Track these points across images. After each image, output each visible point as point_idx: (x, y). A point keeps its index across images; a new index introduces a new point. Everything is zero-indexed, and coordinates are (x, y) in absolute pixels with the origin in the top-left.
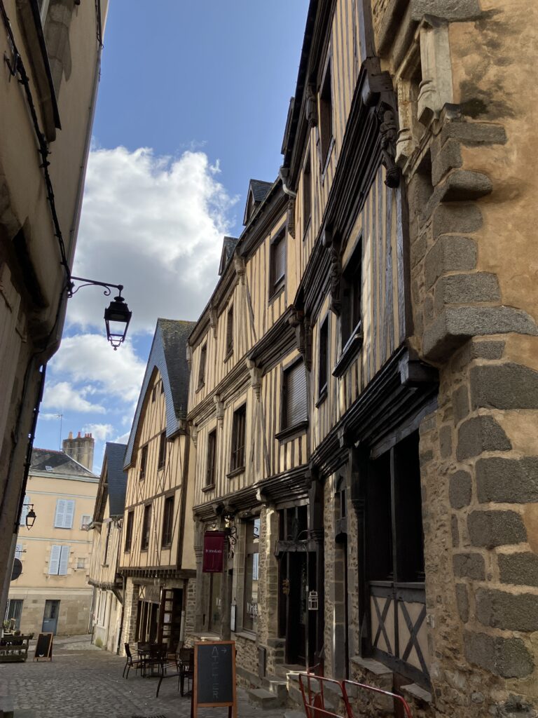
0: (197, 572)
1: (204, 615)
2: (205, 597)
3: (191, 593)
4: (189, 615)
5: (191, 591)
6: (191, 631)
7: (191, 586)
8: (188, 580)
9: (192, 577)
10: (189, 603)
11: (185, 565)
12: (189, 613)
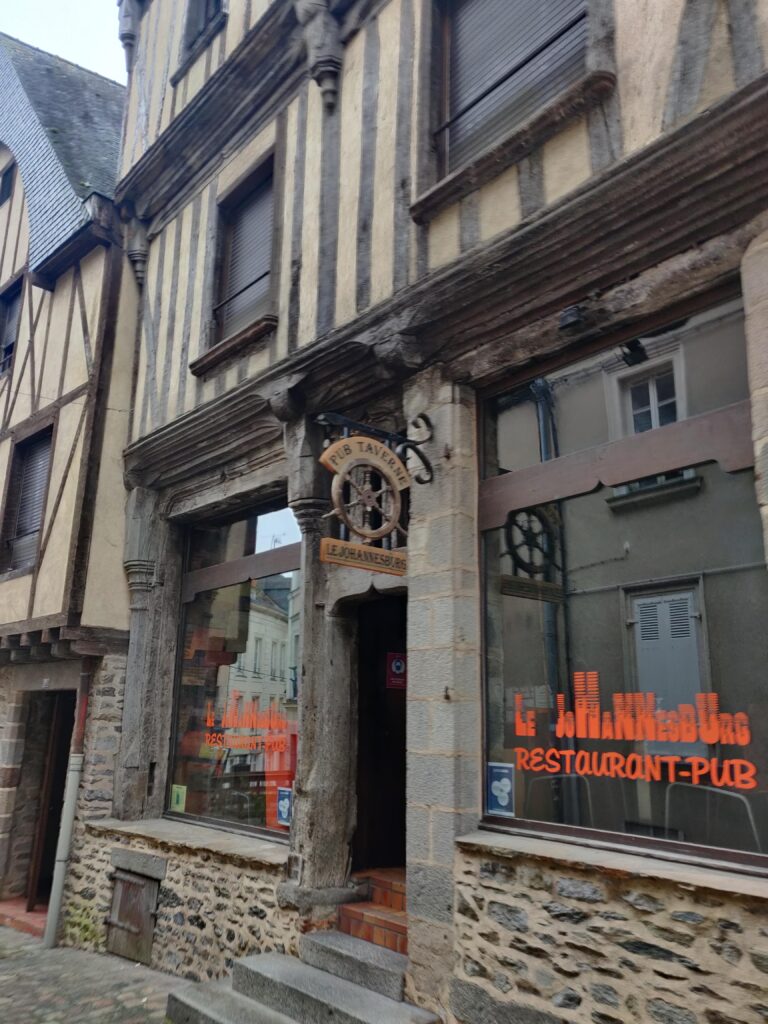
0: (133, 638)
1: (152, 766)
2: (158, 711)
3: (108, 699)
4: (101, 767)
5: (110, 692)
6: (103, 817)
7: (110, 679)
8: (100, 658)
9: (116, 652)
10: (101, 729)
11: (93, 616)
12: (100, 760)
